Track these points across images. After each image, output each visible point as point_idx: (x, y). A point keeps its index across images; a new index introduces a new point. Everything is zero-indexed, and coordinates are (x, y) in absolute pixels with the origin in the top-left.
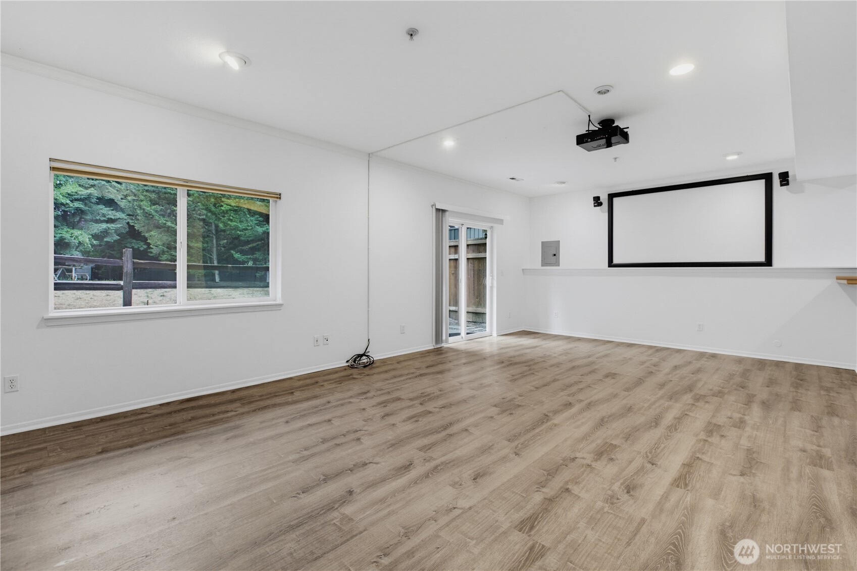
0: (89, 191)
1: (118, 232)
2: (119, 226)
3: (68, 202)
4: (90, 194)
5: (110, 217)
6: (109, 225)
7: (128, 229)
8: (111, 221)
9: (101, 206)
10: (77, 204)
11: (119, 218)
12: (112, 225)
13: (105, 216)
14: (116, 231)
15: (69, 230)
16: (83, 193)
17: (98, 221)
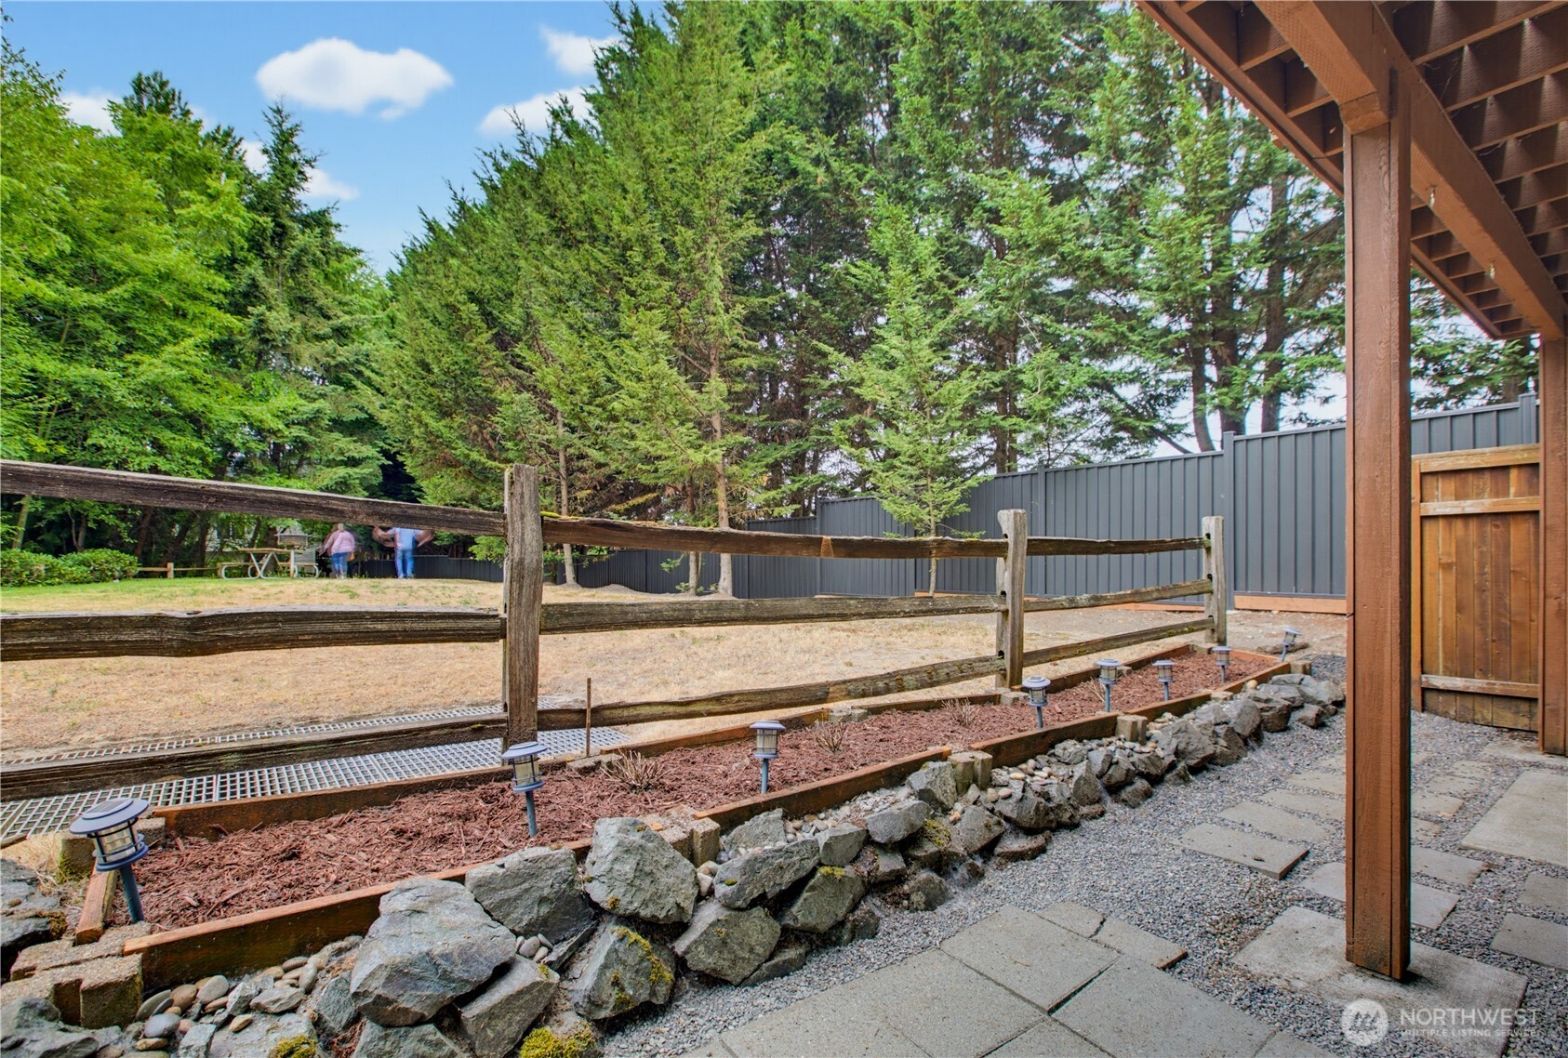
0: (316, 405)
1: (365, 484)
2: (367, 471)
3: (281, 426)
4: (318, 411)
5: (351, 454)
6: (350, 470)
7: (381, 479)
8: (353, 462)
9: (336, 435)
10: (296, 431)
11: (368, 458)
12: (356, 470)
13: (342, 454)
14: (362, 479)
15: (281, 480)
16: (305, 409)
17: (331, 464)
